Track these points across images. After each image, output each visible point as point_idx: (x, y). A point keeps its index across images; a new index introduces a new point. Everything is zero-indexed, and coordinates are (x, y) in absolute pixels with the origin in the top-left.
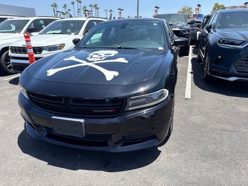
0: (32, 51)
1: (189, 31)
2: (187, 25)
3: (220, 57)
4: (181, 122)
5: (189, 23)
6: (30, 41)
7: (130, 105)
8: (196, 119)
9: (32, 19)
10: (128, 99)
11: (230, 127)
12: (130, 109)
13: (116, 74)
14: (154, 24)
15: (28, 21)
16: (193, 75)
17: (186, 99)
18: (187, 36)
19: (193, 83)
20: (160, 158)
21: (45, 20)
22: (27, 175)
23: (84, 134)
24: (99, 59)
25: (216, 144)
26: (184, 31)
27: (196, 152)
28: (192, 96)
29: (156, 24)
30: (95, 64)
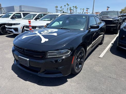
0: (31, 27)
1: (118, 20)
2: (118, 17)
3: (124, 36)
4: (88, 69)
5: (120, 16)
6: (30, 23)
7: (48, 55)
8: (97, 69)
11: (115, 76)
12: (49, 57)
13: (47, 40)
14: (83, 17)
15: (37, 14)
17: (99, 58)
18: (117, 23)
21: (44, 14)
22: (8, 79)
23: (29, 66)
24: (46, 33)
25: (99, 83)
26: (115, 21)
27: (86, 85)
28: (103, 56)
29: (84, 17)
30: (42, 35)
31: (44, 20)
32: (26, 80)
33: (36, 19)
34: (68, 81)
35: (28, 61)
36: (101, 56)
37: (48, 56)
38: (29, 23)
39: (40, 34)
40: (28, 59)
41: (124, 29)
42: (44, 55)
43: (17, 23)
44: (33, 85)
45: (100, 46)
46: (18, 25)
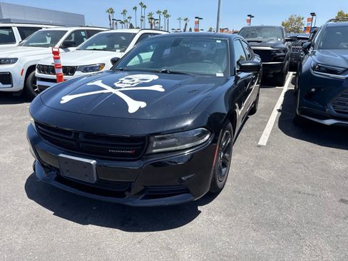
0: (61, 71)
1: (285, 50)
2: (284, 43)
3: (313, 90)
4: (241, 176)
5: (287, 40)
6: (59, 58)
7: (154, 146)
8: (263, 174)
9: (70, 30)
10: (152, 138)
11: (308, 189)
12: (155, 151)
13: (143, 105)
14: (218, 41)
15: (66, 31)
16: (280, 113)
17: (259, 146)
18: (281, 58)
19: (277, 124)
20: (197, 221)
21: (88, 31)
22: (27, 224)
23: (95, 179)
24: (129, 85)
25: (280, 209)
26: (278, 51)
27: (249, 218)
28: (268, 143)
29: (220, 41)
30: (121, 91)
31: (95, 49)
32: (84, 221)
33: (66, 45)
34: (200, 212)
35: (94, 167)
36: (263, 141)
37: (156, 148)
38: (55, 58)
39: (114, 87)
40: (93, 162)
41: (312, 71)
42: (143, 145)
43: (5, 59)
44: (111, 234)
45: (251, 117)
46: (9, 63)
